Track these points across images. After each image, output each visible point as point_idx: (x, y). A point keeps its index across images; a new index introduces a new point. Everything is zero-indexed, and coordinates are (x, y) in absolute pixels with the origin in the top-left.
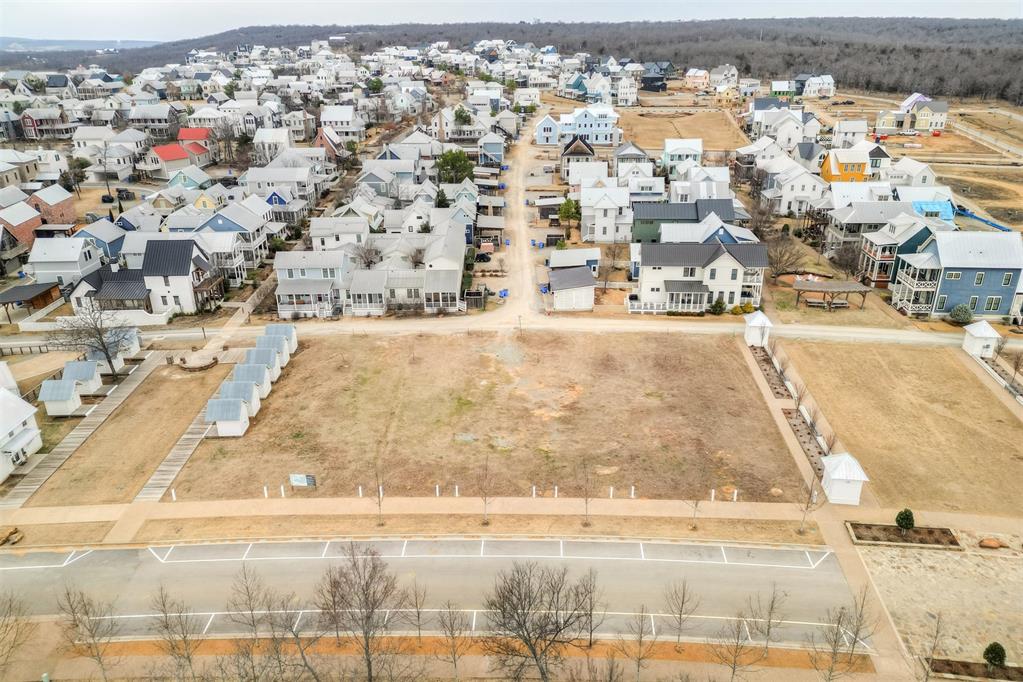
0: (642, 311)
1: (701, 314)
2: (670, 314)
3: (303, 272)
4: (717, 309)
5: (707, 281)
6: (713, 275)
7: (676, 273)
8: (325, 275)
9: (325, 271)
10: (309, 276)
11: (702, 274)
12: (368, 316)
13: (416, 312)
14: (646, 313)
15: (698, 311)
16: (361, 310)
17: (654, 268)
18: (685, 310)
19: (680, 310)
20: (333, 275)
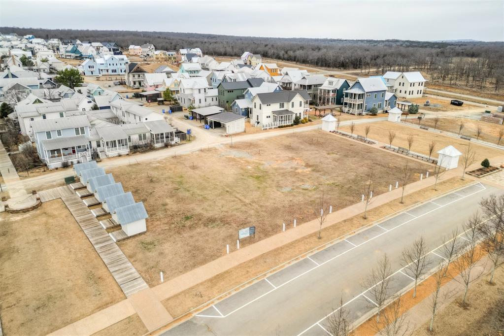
0: (268, 128)
1: (292, 125)
2: (279, 127)
3: (59, 133)
4: (297, 122)
5: (290, 109)
6: (293, 106)
7: (276, 107)
8: (77, 133)
9: (77, 130)
10: (64, 135)
11: (287, 106)
12: (120, 156)
13: (148, 148)
14: (270, 129)
15: (290, 124)
16: (112, 152)
17: (267, 105)
18: (285, 124)
19: (283, 125)
20: (83, 132)
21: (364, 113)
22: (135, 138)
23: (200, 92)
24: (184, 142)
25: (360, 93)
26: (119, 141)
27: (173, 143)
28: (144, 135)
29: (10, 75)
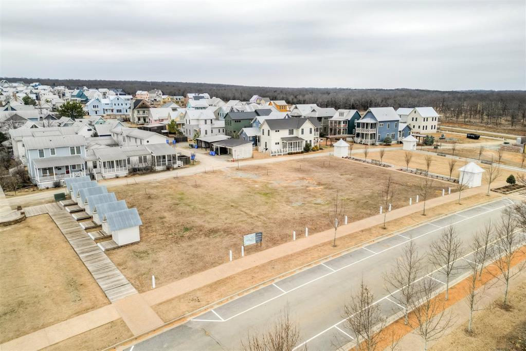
0: (277, 154)
1: (302, 153)
2: (289, 154)
3: (53, 152)
4: (307, 149)
5: (300, 136)
6: (303, 133)
7: (285, 133)
8: (73, 152)
9: (72, 149)
10: (58, 154)
11: (297, 133)
12: (117, 177)
13: (149, 170)
14: (279, 155)
15: (300, 151)
16: (109, 173)
17: (276, 131)
18: (295, 151)
19: (293, 152)
20: (79, 152)
21: (377, 143)
22: (135, 159)
23: (206, 123)
24: (187, 166)
25: (372, 122)
26: (117, 161)
27: (175, 166)
28: (145, 158)
29: (9, 108)
